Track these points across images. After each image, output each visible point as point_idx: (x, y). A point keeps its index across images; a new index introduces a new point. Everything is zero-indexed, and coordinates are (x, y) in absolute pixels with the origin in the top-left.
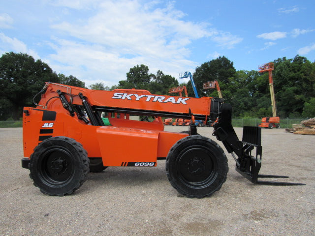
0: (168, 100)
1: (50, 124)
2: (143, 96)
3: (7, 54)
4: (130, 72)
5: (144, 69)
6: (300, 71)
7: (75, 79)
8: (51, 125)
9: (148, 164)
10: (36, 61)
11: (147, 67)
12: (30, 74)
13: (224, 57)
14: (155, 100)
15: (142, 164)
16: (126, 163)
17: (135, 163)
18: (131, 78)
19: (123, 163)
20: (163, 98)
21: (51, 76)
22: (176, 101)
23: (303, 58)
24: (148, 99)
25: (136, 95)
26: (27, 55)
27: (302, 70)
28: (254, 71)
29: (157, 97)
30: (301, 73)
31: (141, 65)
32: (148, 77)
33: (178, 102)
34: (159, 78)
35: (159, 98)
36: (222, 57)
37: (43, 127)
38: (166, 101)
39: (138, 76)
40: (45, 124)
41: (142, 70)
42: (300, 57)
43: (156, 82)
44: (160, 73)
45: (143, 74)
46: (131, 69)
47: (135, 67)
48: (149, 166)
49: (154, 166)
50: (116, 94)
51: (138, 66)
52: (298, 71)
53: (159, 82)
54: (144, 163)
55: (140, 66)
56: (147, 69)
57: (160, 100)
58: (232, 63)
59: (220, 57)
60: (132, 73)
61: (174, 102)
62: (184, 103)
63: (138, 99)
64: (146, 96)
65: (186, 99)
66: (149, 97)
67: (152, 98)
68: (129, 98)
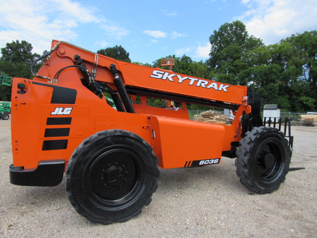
0: (211, 86)
1: (66, 109)
2: (186, 78)
4: (7, 48)
5: (26, 46)
6: (188, 69)
8: (67, 111)
9: (212, 161)
11: (30, 45)
13: (120, 46)
14: (198, 84)
15: (207, 162)
16: (190, 162)
17: (199, 161)
18: (8, 55)
19: (187, 162)
20: (206, 82)
22: (218, 87)
23: (189, 58)
24: (191, 83)
25: (179, 76)
27: (189, 68)
28: (148, 64)
29: (200, 81)
30: (189, 71)
31: (22, 42)
33: (220, 89)
35: (202, 83)
36: (118, 46)
37: (53, 113)
38: (209, 87)
39: (18, 54)
40: (57, 109)
41: (23, 47)
42: (186, 57)
44: (47, 53)
45: (25, 52)
46: (8, 44)
47: (14, 43)
48: (213, 163)
49: (218, 163)
50: (155, 72)
51: (18, 41)
52: (186, 68)
54: (208, 161)
55: (20, 42)
56: (30, 47)
57: (203, 85)
58: (128, 54)
59: (117, 46)
60: (10, 50)
61: (216, 88)
62: (225, 90)
63: (180, 81)
64: (190, 78)
65: (227, 86)
66: (193, 80)
67: (196, 82)
68: (171, 79)
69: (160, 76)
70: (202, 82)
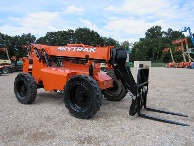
3: (78, 29)
4: (148, 32)
5: (158, 28)
7: (112, 39)
10: (91, 31)
11: (160, 27)
12: (88, 39)
14: (78, 50)
18: (148, 35)
19: (52, 89)
20: (82, 48)
21: (99, 39)
24: (74, 50)
25: (68, 48)
26: (87, 28)
31: (156, 26)
32: (161, 34)
33: (90, 51)
34: (169, 34)
38: (83, 51)
39: (154, 34)
41: (156, 29)
43: (167, 37)
44: (170, 30)
45: (157, 32)
46: (148, 30)
47: (151, 28)
51: (153, 27)
53: (169, 37)
55: (155, 27)
60: (149, 32)
61: (88, 51)
62: (94, 51)
63: (69, 50)
64: (73, 48)
65: (95, 48)
66: (75, 48)
67: (76, 49)
68: (65, 50)
69: (61, 49)
70: (80, 49)
